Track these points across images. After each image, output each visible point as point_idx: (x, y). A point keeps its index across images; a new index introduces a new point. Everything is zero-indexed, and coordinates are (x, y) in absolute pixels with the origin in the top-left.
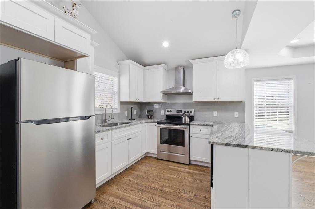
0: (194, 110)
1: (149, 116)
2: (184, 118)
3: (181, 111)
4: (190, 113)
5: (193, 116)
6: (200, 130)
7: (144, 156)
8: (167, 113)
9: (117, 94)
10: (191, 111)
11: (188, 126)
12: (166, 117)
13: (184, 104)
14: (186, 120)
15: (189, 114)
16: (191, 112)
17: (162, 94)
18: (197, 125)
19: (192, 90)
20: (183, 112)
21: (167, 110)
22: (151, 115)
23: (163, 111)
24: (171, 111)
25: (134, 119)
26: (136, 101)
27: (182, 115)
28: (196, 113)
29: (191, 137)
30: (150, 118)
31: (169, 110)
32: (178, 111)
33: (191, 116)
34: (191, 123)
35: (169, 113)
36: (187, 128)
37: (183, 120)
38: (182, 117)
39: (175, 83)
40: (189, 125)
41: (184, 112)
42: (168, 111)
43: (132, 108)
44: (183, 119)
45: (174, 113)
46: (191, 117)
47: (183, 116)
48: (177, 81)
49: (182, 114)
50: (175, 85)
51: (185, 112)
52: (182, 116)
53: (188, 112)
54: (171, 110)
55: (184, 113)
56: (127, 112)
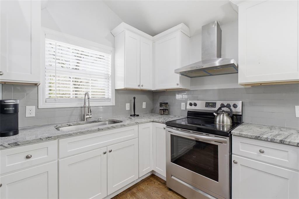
0: (242, 103)
1: (162, 111)
2: (220, 118)
3: (214, 105)
4: (232, 107)
5: (240, 114)
6: (262, 152)
7: (150, 174)
8: (189, 108)
9: (110, 79)
10: (234, 104)
11: (228, 138)
12: (188, 113)
13: (221, 92)
14: (223, 122)
15: (231, 110)
16: (235, 106)
17: (178, 76)
18: (251, 138)
19: (237, 59)
20: (218, 106)
21: (189, 102)
22: (165, 110)
23: (184, 104)
24: (195, 105)
25: (138, 115)
26: (139, 88)
27: (217, 112)
28: (246, 108)
29: (236, 163)
30: (163, 114)
31: (193, 102)
32: (208, 105)
33: (234, 115)
34: (234, 132)
35: (193, 108)
36: (226, 142)
37: (218, 123)
38: (215, 116)
39: (202, 54)
40: (228, 135)
41: (220, 106)
42: (191, 104)
43: (134, 98)
44: (218, 119)
45: (201, 107)
46: (236, 115)
47: (218, 114)
48: (205, 50)
49: (216, 109)
50: (202, 58)
51: (223, 106)
52: (215, 114)
53: (228, 106)
54: (196, 102)
55: (220, 108)
56: (129, 104)
